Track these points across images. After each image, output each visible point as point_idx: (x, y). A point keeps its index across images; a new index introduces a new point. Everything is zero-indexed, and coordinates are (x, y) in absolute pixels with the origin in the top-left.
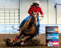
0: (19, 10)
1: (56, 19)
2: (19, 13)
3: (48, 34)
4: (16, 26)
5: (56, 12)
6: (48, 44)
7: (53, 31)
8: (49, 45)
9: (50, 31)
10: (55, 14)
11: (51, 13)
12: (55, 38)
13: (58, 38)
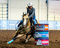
0: (8, 5)
1: (48, 15)
2: (8, 8)
3: (37, 31)
4: (4, 21)
5: (48, 7)
6: (37, 42)
7: (43, 29)
8: (38, 44)
9: (40, 29)
10: (47, 10)
11: (42, 9)
12: (44, 36)
13: (48, 36)
